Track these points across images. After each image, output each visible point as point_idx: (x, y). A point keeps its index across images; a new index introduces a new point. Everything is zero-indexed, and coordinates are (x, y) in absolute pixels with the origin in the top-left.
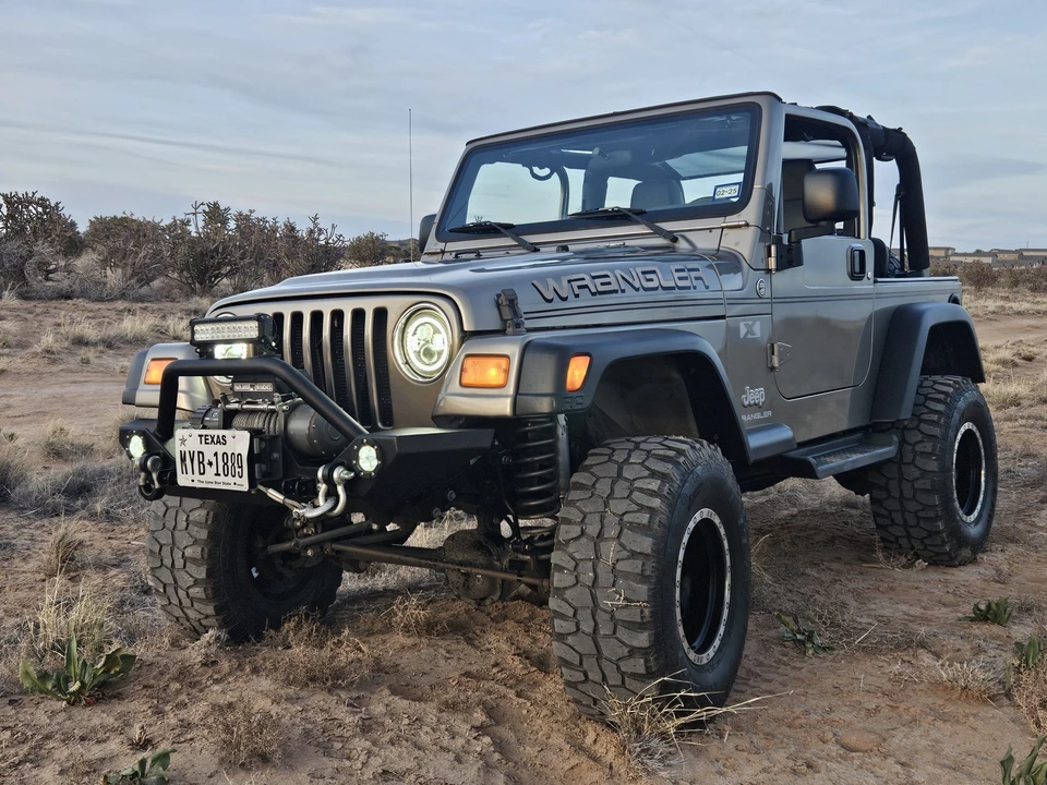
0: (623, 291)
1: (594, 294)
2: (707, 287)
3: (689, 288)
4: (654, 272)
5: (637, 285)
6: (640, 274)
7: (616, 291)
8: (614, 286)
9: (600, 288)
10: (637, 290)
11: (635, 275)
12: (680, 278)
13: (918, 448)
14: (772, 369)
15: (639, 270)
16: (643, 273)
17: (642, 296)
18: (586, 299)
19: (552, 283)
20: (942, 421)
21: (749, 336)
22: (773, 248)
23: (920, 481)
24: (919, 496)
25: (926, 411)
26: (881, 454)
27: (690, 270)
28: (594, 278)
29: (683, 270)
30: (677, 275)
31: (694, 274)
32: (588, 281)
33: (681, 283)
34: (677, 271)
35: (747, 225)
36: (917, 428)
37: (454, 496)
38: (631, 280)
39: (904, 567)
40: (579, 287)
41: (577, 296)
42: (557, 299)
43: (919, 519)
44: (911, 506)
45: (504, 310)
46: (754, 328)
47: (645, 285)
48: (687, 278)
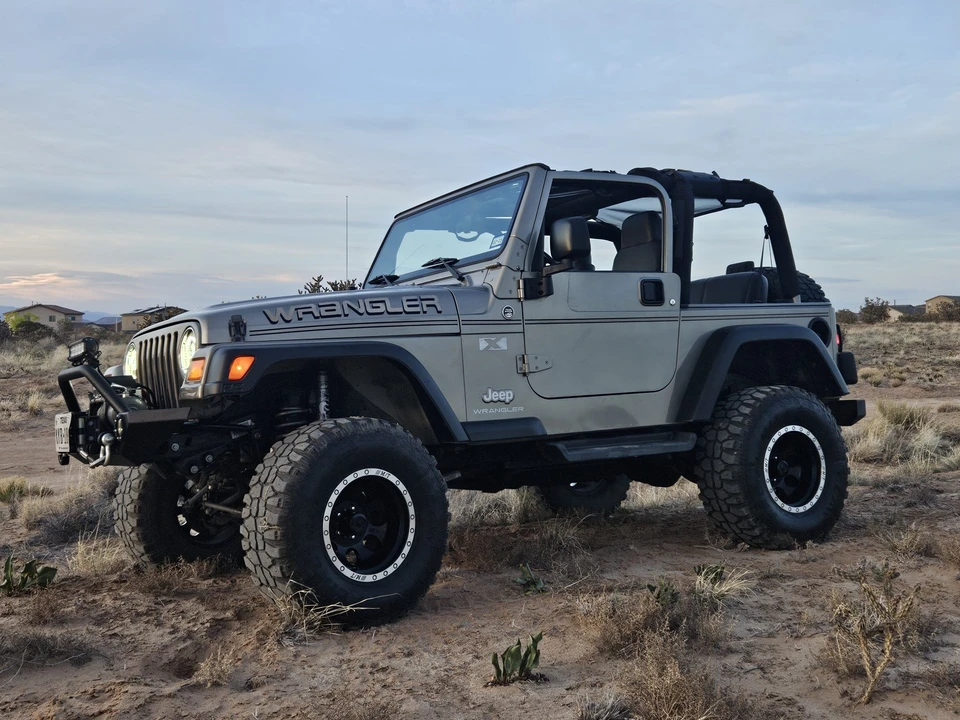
1: (316, 318)
2: (440, 312)
3: (419, 313)
4: (383, 302)
5: (362, 310)
6: (368, 304)
7: (340, 316)
8: (339, 311)
9: (324, 314)
10: (361, 314)
11: (362, 304)
12: (409, 306)
13: (725, 445)
14: (524, 374)
15: (367, 301)
16: (371, 302)
17: (366, 318)
18: (308, 320)
20: (746, 422)
21: (492, 349)
22: (521, 282)
23: (725, 473)
24: (725, 486)
25: (737, 413)
26: (665, 447)
27: (422, 300)
28: (320, 306)
29: (416, 300)
31: (425, 303)
32: (314, 308)
33: (408, 309)
34: (408, 300)
35: (500, 265)
36: (726, 429)
37: (211, 459)
38: (356, 308)
39: (727, 548)
40: (304, 313)
41: (300, 319)
42: (281, 320)
43: (729, 506)
44: (722, 494)
45: (232, 329)
46: (499, 343)
47: (371, 310)
48: (417, 306)
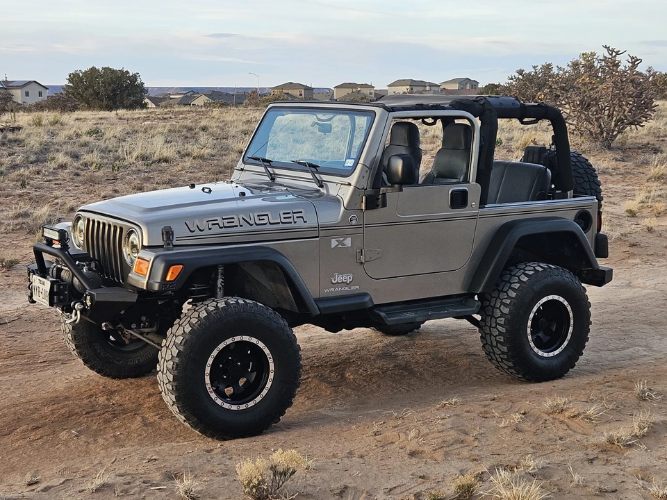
0: (241, 226)
1: (221, 228)
3: (291, 223)
4: (267, 215)
5: (252, 222)
6: (256, 217)
7: (237, 226)
8: (236, 223)
9: (226, 225)
10: (252, 225)
11: (252, 217)
12: (284, 218)
14: (362, 263)
15: (256, 214)
16: (258, 216)
18: (215, 230)
19: (197, 222)
21: (340, 246)
22: (364, 197)
26: (457, 312)
27: (293, 213)
28: (223, 219)
29: (290, 213)
30: (282, 216)
31: (296, 215)
32: (220, 221)
33: (284, 221)
34: (284, 214)
35: (350, 184)
37: (145, 319)
38: (248, 220)
40: (213, 224)
41: (210, 229)
42: (197, 230)
45: (164, 236)
46: (345, 242)
47: (258, 222)
48: (290, 217)
